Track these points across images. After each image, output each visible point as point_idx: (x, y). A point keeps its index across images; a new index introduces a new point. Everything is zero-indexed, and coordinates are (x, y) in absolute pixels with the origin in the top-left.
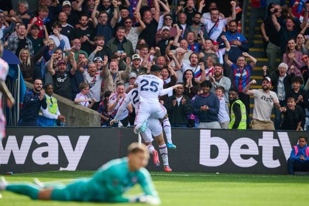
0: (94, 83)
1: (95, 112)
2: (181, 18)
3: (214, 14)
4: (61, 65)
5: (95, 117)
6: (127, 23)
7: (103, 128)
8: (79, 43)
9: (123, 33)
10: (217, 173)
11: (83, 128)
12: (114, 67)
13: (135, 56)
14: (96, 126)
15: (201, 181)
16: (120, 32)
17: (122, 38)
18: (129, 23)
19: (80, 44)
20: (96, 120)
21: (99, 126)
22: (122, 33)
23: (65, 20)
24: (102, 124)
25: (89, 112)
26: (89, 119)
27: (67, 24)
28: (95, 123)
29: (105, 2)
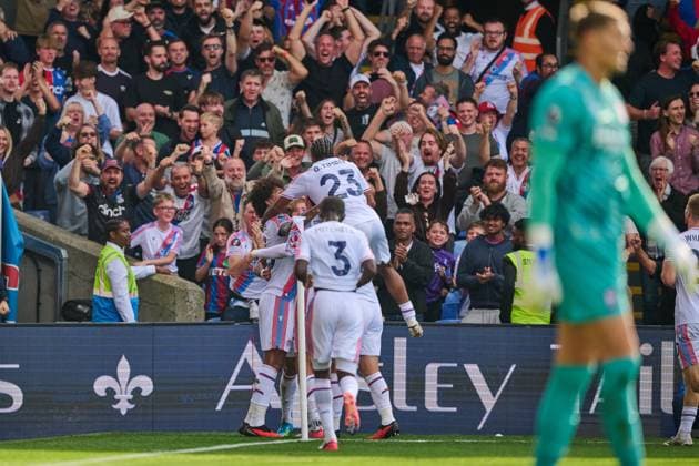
0: (188, 213)
1: (191, 286)
2: (413, 48)
3: (491, 32)
4: (110, 173)
5: (191, 298)
6: (263, 60)
7: (210, 324)
8: (150, 115)
9: (257, 84)
10: (499, 435)
11: (159, 325)
12: (237, 173)
13: (291, 141)
14: (194, 321)
15: (457, 455)
16: (250, 83)
17: (253, 97)
18: (267, 62)
19: (153, 118)
20: (195, 306)
21: (202, 320)
22: (253, 87)
23: (115, 58)
24: (208, 316)
25: (174, 284)
26: (174, 304)
27: (118, 70)
28: (190, 313)
29: (200, 5)
